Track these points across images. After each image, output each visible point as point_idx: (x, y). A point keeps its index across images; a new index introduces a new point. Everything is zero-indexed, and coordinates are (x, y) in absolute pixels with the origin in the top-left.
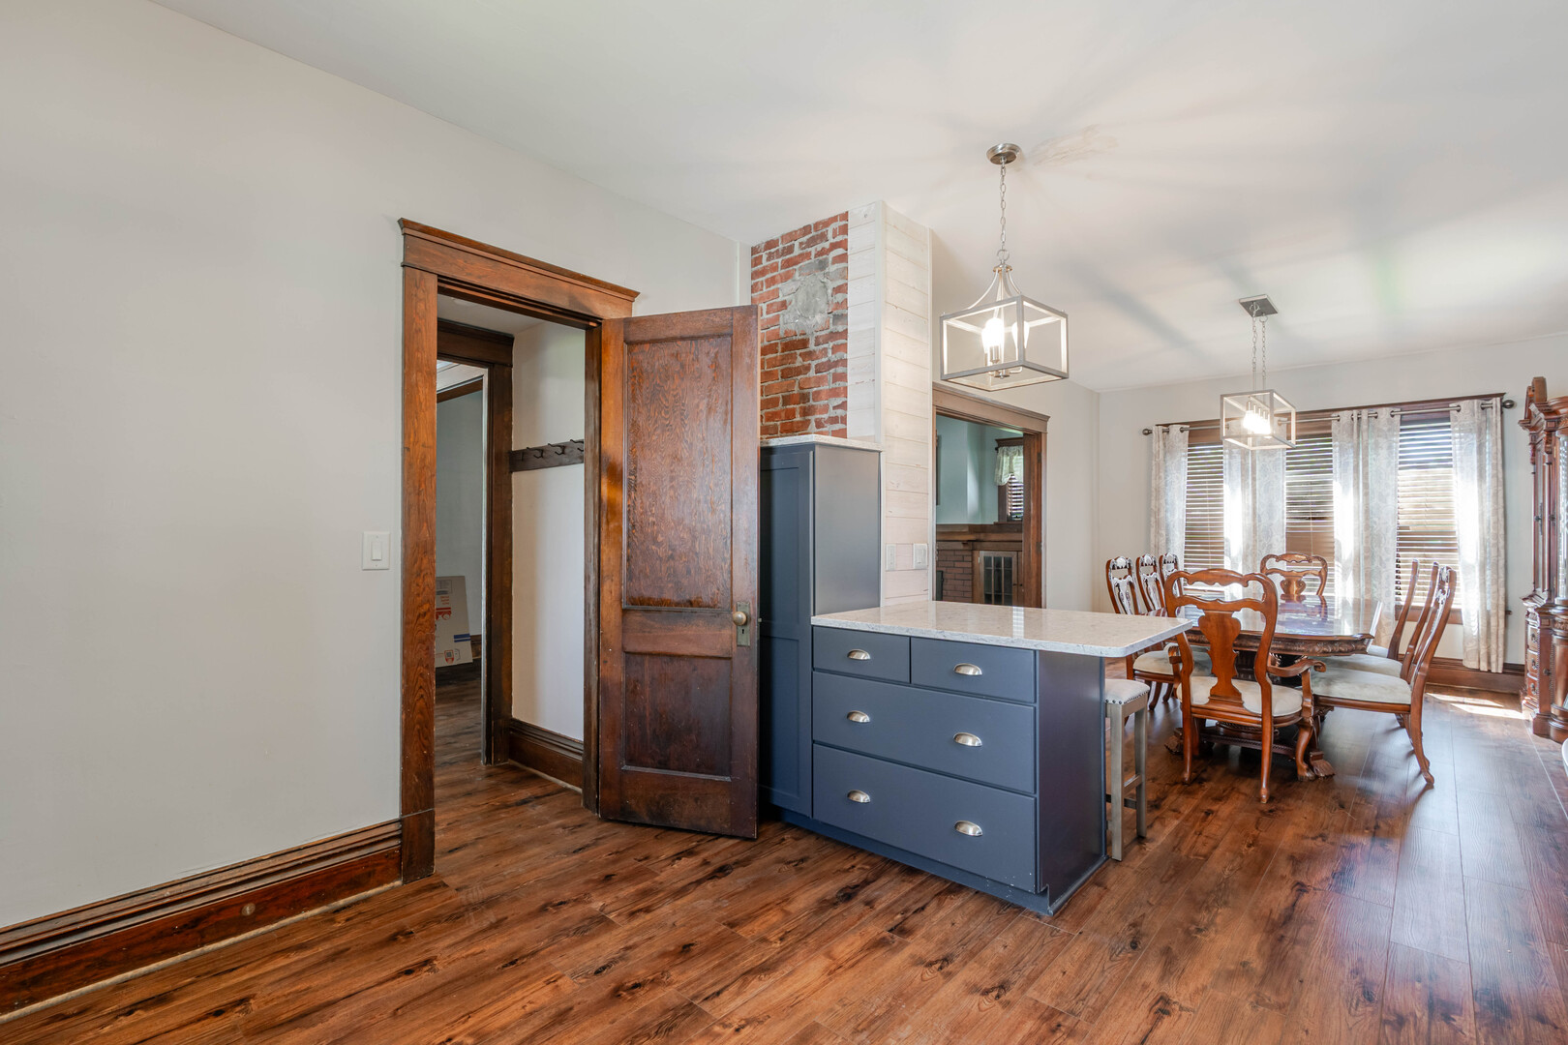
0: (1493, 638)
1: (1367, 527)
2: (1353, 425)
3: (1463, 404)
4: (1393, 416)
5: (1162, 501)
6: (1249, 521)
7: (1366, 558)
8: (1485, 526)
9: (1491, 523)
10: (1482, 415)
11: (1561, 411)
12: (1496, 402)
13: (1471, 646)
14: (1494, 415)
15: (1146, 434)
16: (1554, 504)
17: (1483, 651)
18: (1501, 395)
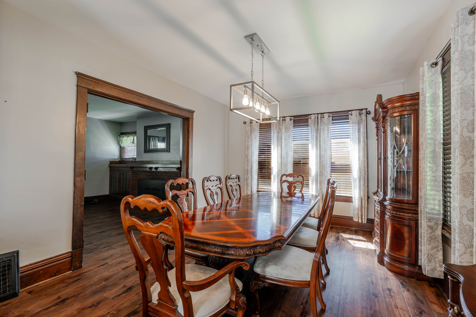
0: (363, 209)
1: (320, 163)
2: (315, 120)
3: (353, 112)
4: (329, 117)
5: (250, 151)
6: (280, 160)
7: (320, 175)
8: (361, 162)
9: (363, 161)
10: (360, 117)
11: (388, 106)
12: (364, 111)
13: (356, 212)
14: (363, 116)
15: (244, 124)
16: (386, 151)
17: (360, 215)
18: (366, 109)
